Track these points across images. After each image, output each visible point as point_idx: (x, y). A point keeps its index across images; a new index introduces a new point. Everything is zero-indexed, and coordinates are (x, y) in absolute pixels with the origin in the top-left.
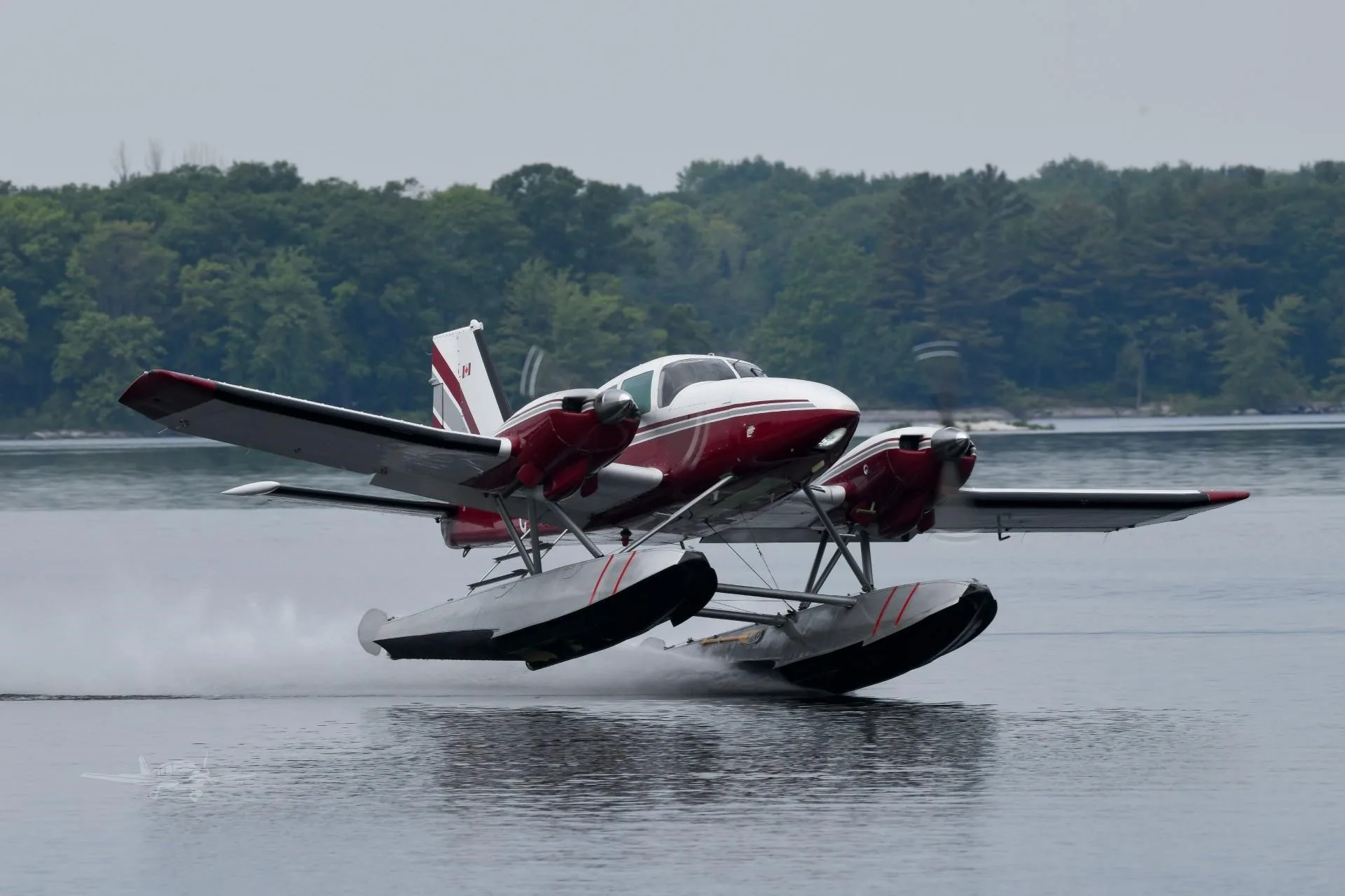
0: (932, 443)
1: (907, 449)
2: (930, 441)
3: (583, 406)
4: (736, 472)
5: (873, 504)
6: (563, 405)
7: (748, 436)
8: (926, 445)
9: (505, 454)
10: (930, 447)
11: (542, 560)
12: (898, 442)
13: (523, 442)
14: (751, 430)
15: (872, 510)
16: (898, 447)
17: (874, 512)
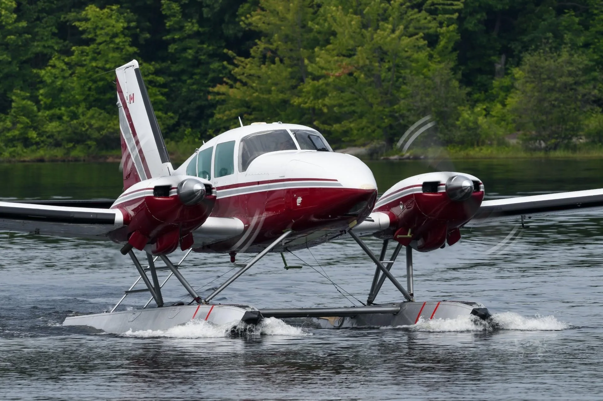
0: (446, 188)
1: (429, 193)
2: (444, 186)
3: (170, 191)
4: (293, 228)
5: (410, 230)
6: (154, 192)
7: (298, 205)
8: (442, 189)
9: (119, 224)
10: (444, 191)
11: (161, 290)
12: (421, 187)
13: (132, 214)
14: (299, 200)
15: (409, 235)
16: (421, 192)
17: (411, 236)
